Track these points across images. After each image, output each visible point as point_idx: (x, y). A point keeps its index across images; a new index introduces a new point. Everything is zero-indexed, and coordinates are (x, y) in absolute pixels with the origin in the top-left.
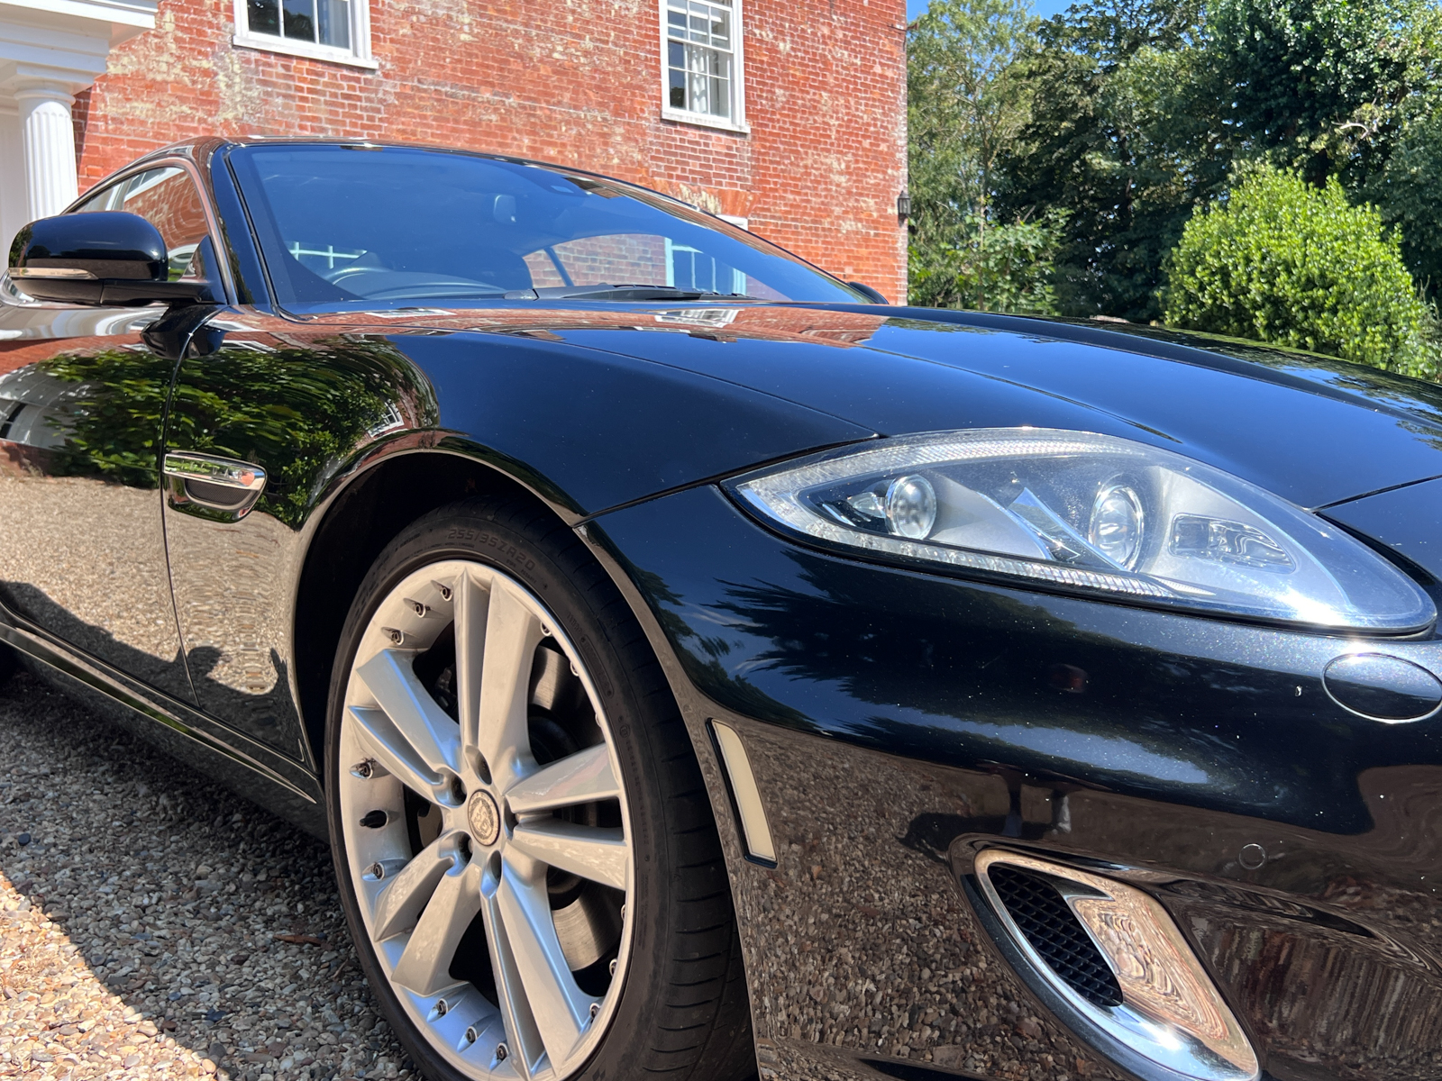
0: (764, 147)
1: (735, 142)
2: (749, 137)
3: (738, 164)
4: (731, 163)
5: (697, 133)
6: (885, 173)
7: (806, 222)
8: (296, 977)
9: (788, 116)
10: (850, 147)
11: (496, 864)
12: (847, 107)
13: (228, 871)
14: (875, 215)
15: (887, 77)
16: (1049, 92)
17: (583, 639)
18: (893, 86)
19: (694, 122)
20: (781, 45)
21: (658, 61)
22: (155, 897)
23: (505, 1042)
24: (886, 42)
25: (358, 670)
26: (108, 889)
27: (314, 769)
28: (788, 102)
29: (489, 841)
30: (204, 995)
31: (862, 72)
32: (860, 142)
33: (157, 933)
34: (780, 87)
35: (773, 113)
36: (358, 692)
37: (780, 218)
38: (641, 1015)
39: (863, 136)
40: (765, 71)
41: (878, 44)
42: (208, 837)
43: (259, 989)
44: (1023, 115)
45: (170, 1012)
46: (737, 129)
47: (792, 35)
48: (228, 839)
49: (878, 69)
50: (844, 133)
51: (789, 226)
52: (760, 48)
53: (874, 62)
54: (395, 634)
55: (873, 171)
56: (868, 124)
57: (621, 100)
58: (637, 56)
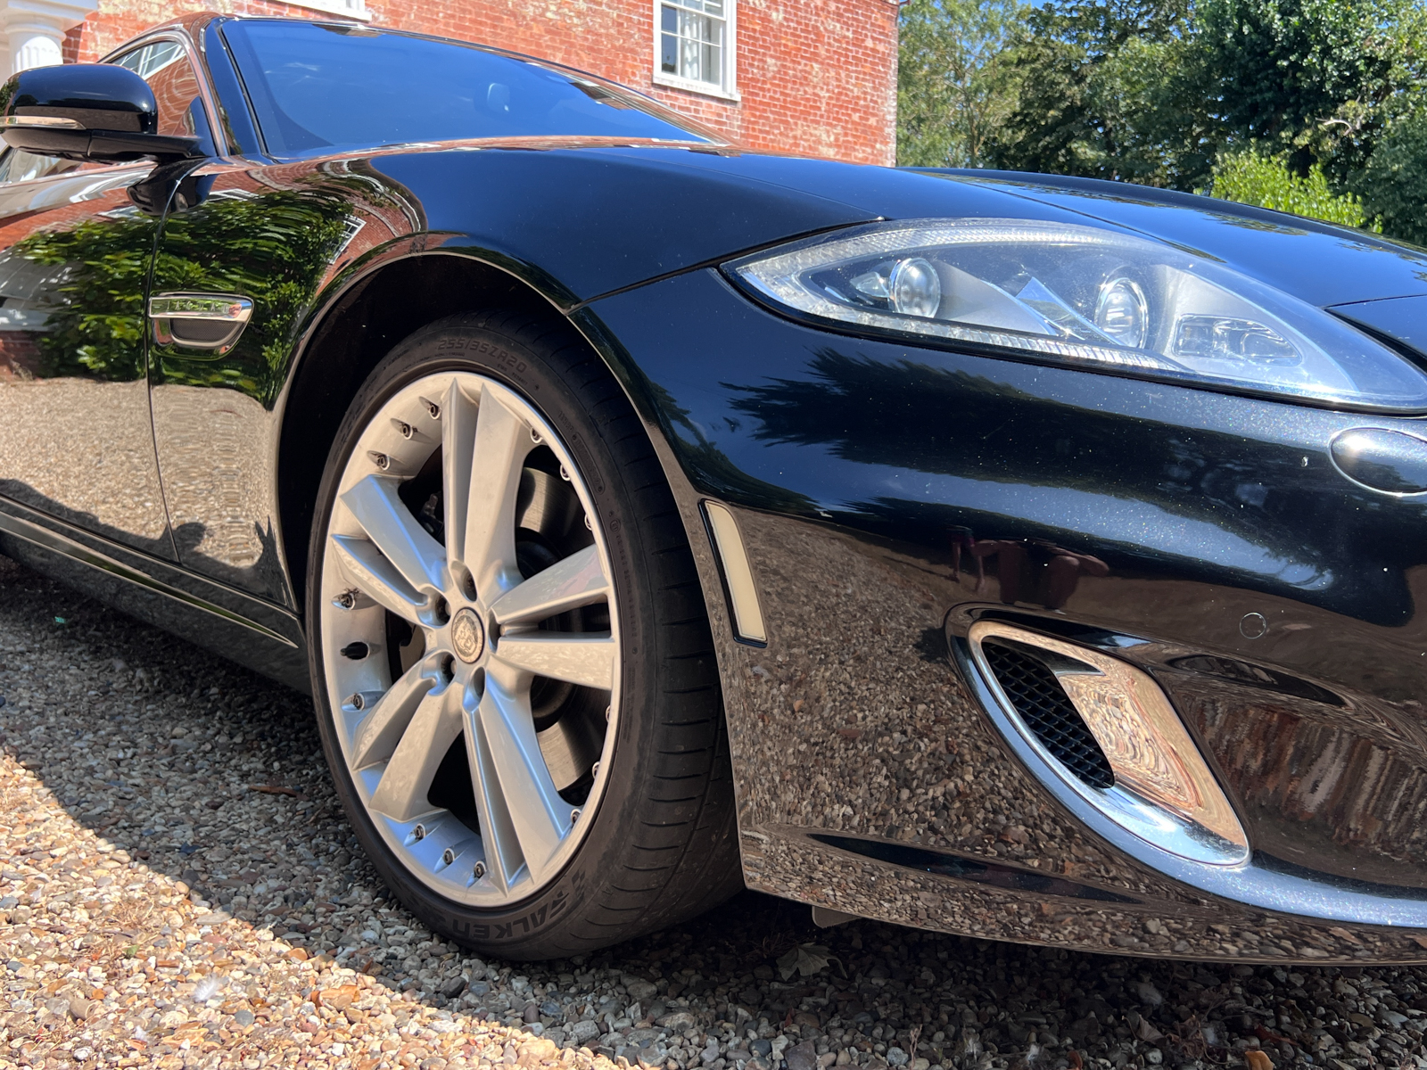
0: (754, 116)
1: (725, 110)
2: (740, 105)
5: (688, 98)
6: (873, 147)
8: (271, 821)
9: (779, 86)
10: (839, 120)
11: (480, 681)
12: (838, 80)
13: (204, 733)
15: (878, 52)
16: (1038, 81)
17: (575, 437)
18: (884, 60)
19: (685, 88)
20: (774, 15)
21: (651, 25)
22: (130, 753)
23: (484, 860)
24: (879, 16)
25: (341, 496)
26: (82, 744)
27: (295, 608)
28: (779, 72)
29: (473, 658)
30: (178, 832)
31: (854, 45)
32: (849, 115)
33: (131, 781)
34: (771, 56)
35: (764, 82)
36: (343, 519)
38: (624, 810)
39: (854, 110)
40: (757, 39)
41: (870, 17)
42: (185, 706)
43: (233, 829)
44: (1010, 103)
45: (143, 844)
46: (728, 97)
47: (785, 5)
48: (204, 708)
49: (869, 43)
50: (834, 105)
52: (753, 16)
53: (866, 36)
54: (381, 459)
55: (862, 144)
56: (858, 98)
57: (612, 63)
58: (630, 19)
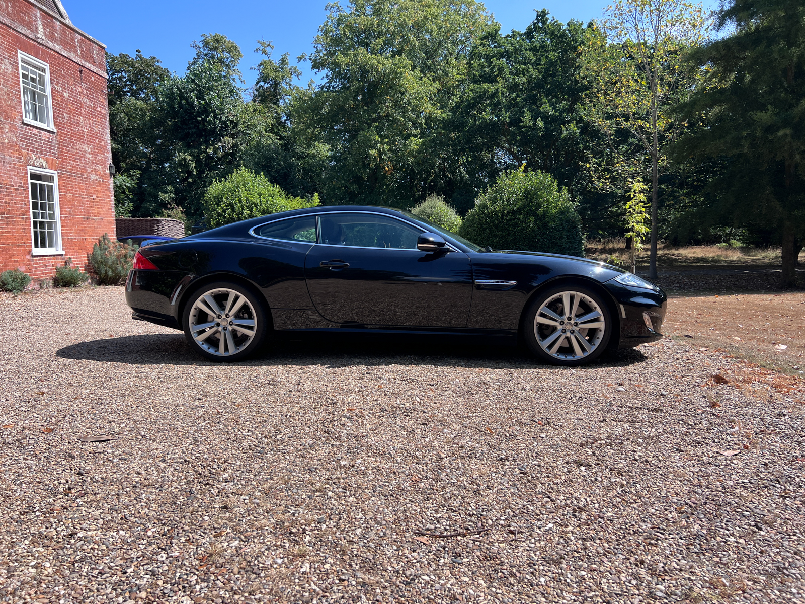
0: (61, 139)
1: (51, 136)
2: (56, 134)
3: (53, 146)
4: (50, 145)
5: (36, 130)
6: (104, 154)
7: (78, 174)
9: (69, 126)
10: (91, 142)
12: (89, 124)
14: (102, 172)
15: (102, 113)
18: (104, 117)
19: (35, 125)
20: (65, 94)
21: (20, 95)
24: (101, 97)
28: (69, 120)
31: (94, 109)
32: (94, 140)
34: (66, 113)
35: (64, 124)
37: (69, 172)
39: (96, 138)
40: (60, 105)
41: (98, 98)
46: (51, 130)
47: (68, 90)
49: (99, 109)
50: (89, 136)
51: (72, 176)
52: (57, 94)
53: (97, 106)
55: (100, 153)
56: (97, 133)
57: (7, 112)
58: (12, 92)
